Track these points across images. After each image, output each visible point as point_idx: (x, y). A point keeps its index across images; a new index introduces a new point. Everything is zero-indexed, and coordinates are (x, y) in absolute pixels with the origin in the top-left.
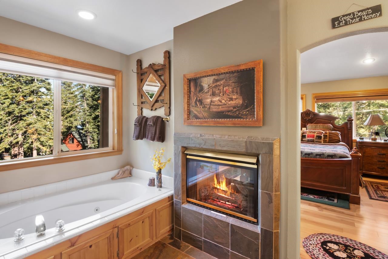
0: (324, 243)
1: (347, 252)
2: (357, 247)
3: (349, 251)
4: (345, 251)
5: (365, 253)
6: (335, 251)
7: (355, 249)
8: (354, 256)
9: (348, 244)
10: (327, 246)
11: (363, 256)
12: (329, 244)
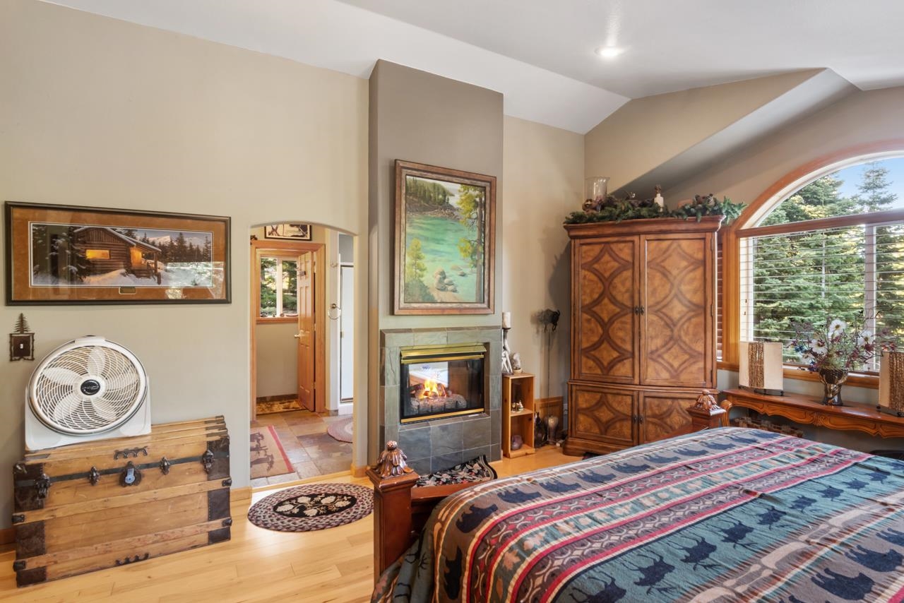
0: (353, 501)
1: (324, 506)
2: (317, 518)
3: (322, 508)
4: (326, 506)
5: (306, 516)
6: (336, 499)
7: (318, 514)
8: (314, 506)
9: (329, 516)
10: (348, 500)
11: (305, 512)
12: (348, 503)
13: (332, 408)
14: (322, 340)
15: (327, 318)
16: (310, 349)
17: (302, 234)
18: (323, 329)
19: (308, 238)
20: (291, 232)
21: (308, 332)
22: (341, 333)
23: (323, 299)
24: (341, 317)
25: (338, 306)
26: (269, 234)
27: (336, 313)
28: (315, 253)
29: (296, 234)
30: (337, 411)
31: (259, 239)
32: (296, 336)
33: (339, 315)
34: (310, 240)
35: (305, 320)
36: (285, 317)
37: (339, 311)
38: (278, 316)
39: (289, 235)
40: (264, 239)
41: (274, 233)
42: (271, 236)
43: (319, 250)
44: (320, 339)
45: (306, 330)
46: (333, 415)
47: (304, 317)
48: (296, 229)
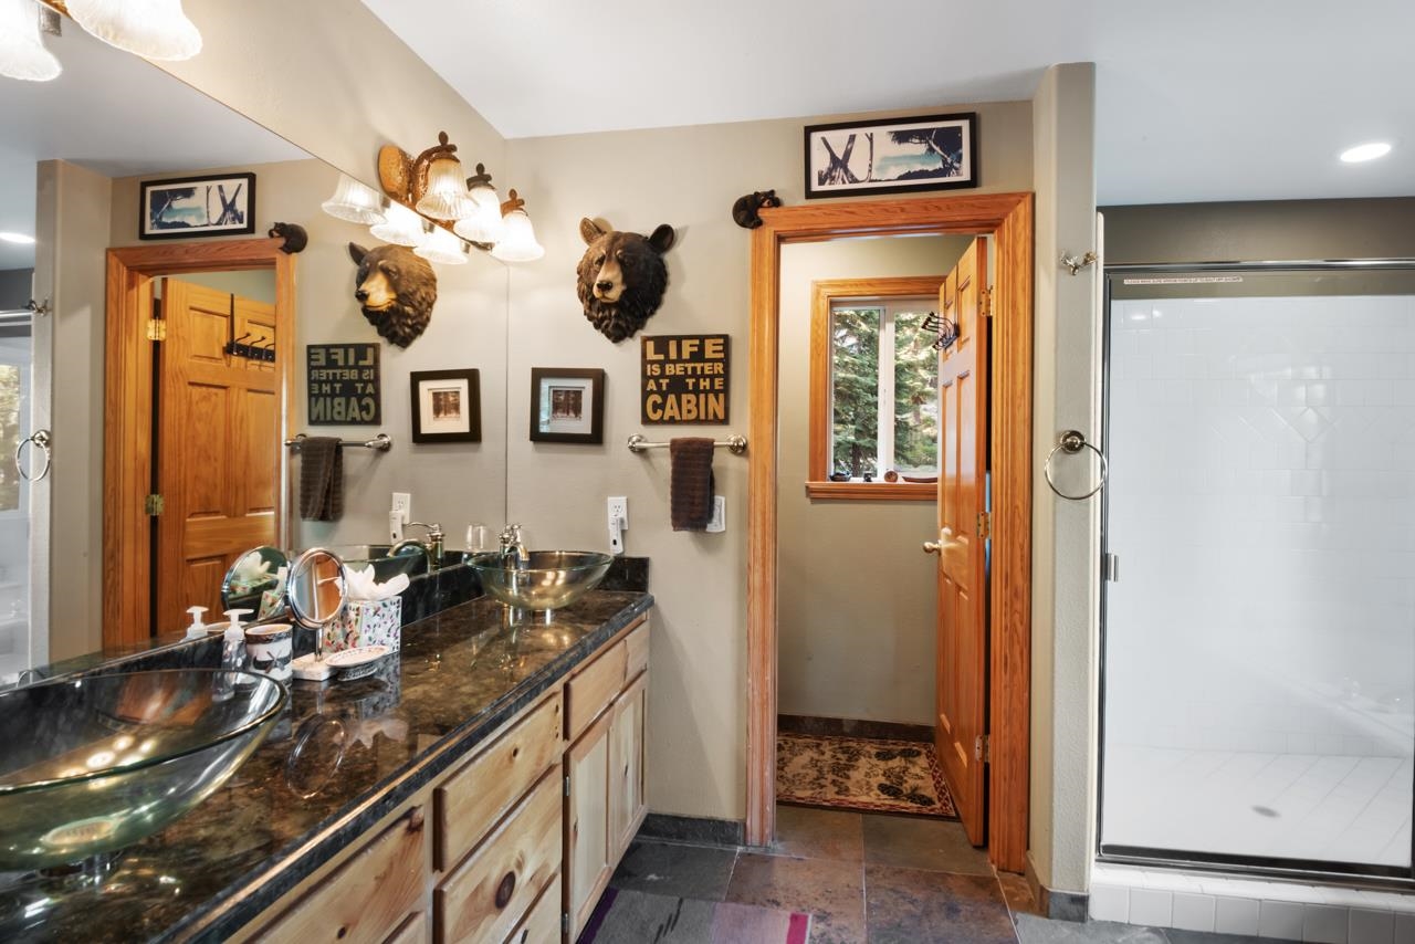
13: (1060, 884)
14: (1020, 581)
15: (1043, 494)
16: (969, 599)
17: (939, 165)
18: (1021, 538)
19: (965, 175)
20: (897, 160)
21: (965, 540)
22: (1105, 559)
23: (1023, 413)
24: (1104, 490)
25: (1095, 439)
26: (822, 182)
27: (1082, 474)
28: (992, 240)
29: (918, 167)
30: (1082, 901)
31: (787, 201)
32: (928, 545)
33: (1095, 480)
34: (973, 182)
35: (957, 494)
36: (901, 481)
37: (1095, 460)
38: (879, 479)
39: (891, 175)
40: (802, 201)
41: (839, 172)
42: (827, 187)
43: (1009, 220)
44: (1008, 578)
45: (958, 531)
46: (1065, 917)
47: (950, 484)
48: (917, 148)
